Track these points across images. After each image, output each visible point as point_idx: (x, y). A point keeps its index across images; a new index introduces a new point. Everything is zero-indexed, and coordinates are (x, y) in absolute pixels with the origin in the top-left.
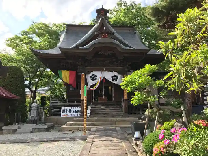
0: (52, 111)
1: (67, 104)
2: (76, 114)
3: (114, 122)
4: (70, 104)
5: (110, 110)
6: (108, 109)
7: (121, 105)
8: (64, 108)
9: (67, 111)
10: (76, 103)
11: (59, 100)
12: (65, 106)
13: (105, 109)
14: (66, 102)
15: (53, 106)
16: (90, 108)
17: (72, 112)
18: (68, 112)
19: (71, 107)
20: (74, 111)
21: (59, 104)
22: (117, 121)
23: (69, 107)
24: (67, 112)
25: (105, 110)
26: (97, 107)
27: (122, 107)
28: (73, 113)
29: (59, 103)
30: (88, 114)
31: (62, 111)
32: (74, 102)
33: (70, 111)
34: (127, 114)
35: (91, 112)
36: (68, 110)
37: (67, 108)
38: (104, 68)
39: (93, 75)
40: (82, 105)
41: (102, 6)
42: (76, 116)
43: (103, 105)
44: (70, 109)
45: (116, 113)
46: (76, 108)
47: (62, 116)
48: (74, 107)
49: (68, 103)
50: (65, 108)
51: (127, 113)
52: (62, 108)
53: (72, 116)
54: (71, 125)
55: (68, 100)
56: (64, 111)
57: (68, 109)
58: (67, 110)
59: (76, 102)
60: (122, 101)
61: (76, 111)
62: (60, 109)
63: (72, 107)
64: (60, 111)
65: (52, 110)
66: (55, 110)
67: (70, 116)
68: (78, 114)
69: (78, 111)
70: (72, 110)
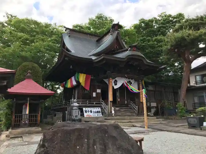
4: (90, 105)
5: (124, 111)
6: (122, 110)
8: (86, 109)
14: (87, 103)
17: (93, 112)
23: (90, 108)
24: (89, 112)
25: (120, 111)
28: (94, 113)
31: (84, 112)
32: (93, 103)
36: (89, 110)
37: (88, 108)
38: (126, 76)
44: (91, 110)
46: (95, 109)
47: (85, 116)
52: (84, 109)
55: (88, 101)
56: (86, 112)
59: (95, 103)
61: (96, 111)
62: (82, 109)
67: (93, 116)
68: (98, 114)
69: (98, 112)
70: (93, 110)
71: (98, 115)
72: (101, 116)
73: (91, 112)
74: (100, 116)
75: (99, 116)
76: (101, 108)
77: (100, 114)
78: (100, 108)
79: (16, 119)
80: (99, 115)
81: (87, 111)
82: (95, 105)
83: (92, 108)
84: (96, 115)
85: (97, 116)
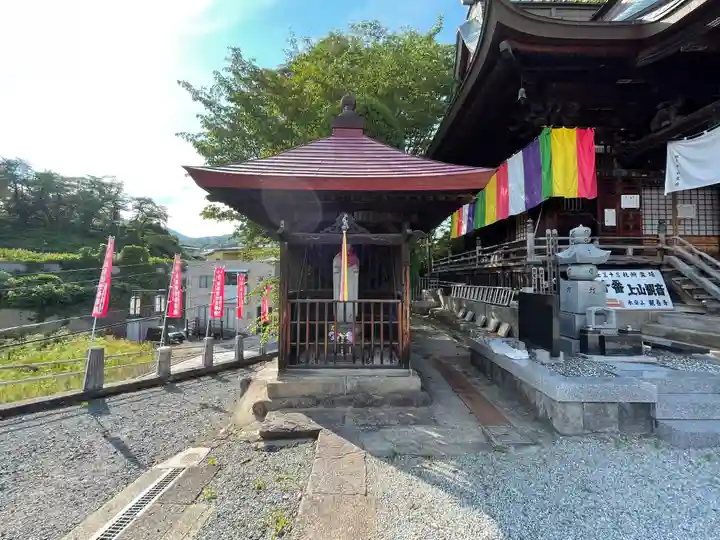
10: (630, 257)
17: (627, 290)
18: (610, 289)
19: (613, 272)
20: (634, 285)
23: (608, 272)
28: (632, 293)
32: (624, 252)
36: (609, 281)
42: (649, 307)
44: (615, 279)
46: (634, 275)
48: (628, 272)
53: (635, 307)
57: (606, 277)
59: (630, 252)
61: (643, 286)
67: (628, 307)
68: (654, 298)
69: (650, 289)
70: (624, 281)
71: (651, 303)
72: (670, 305)
73: (618, 287)
74: (663, 306)
75: (657, 307)
76: (662, 273)
77: (661, 298)
78: (656, 272)
79: (298, 322)
80: (658, 302)
82: (634, 258)
83: (621, 272)
84: (644, 302)
85: (647, 306)
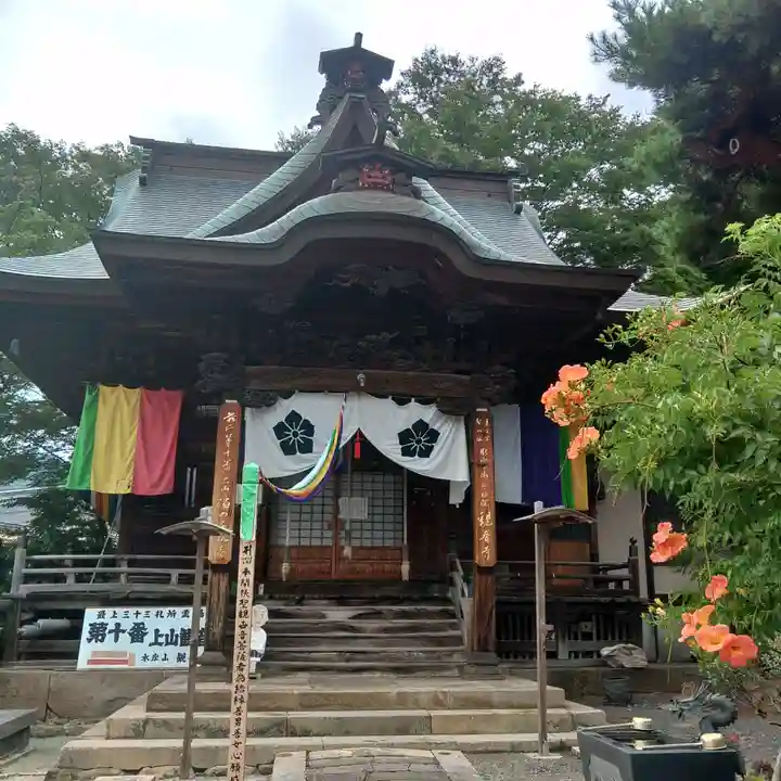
0: (26, 629)
1: (122, 586)
2: (173, 651)
3: (424, 713)
4: (140, 587)
6: (371, 625)
7: (447, 601)
8: (102, 615)
9: (118, 630)
10: (174, 587)
11: (76, 563)
12: (107, 601)
13: (356, 623)
14: (115, 577)
15: (33, 597)
16: (266, 618)
17: (150, 638)
18: (125, 638)
19: (142, 610)
20: (165, 630)
21: (71, 585)
22: (438, 703)
23: (132, 610)
24: (116, 640)
25: (352, 629)
26: (305, 609)
27: (453, 616)
28: (156, 643)
29: (71, 580)
30: (253, 653)
31: (85, 634)
32: (166, 580)
33: (138, 634)
34: (492, 657)
35: (270, 642)
36: (127, 625)
37: (120, 611)
38: (361, 376)
39: (294, 417)
40: (215, 599)
41: (359, 36)
42: (172, 663)
43: (342, 601)
44: (139, 620)
45: (417, 651)
46: (172, 614)
47: (82, 663)
48: (166, 610)
49: (128, 581)
50: (109, 611)
51: (494, 655)
52: (91, 615)
53: (149, 664)
54: (139, 730)
55: (131, 563)
56: (98, 632)
57: (127, 617)
58: (118, 625)
59: (174, 579)
60: (458, 577)
61: (178, 632)
62: (78, 616)
63: (153, 610)
64: (75, 633)
65: (23, 623)
66: (41, 622)
67: (139, 664)
69: (186, 637)
70: (152, 625)
71: (181, 657)
81: (111, 626)
82: (178, 588)
84: (169, 657)
